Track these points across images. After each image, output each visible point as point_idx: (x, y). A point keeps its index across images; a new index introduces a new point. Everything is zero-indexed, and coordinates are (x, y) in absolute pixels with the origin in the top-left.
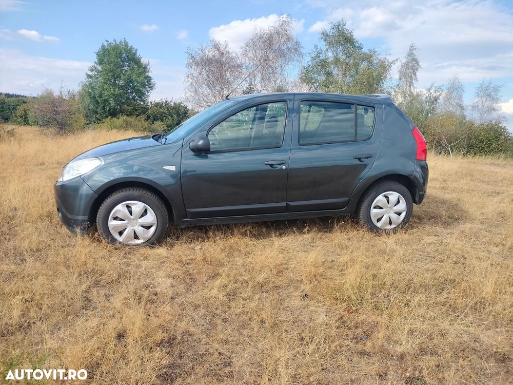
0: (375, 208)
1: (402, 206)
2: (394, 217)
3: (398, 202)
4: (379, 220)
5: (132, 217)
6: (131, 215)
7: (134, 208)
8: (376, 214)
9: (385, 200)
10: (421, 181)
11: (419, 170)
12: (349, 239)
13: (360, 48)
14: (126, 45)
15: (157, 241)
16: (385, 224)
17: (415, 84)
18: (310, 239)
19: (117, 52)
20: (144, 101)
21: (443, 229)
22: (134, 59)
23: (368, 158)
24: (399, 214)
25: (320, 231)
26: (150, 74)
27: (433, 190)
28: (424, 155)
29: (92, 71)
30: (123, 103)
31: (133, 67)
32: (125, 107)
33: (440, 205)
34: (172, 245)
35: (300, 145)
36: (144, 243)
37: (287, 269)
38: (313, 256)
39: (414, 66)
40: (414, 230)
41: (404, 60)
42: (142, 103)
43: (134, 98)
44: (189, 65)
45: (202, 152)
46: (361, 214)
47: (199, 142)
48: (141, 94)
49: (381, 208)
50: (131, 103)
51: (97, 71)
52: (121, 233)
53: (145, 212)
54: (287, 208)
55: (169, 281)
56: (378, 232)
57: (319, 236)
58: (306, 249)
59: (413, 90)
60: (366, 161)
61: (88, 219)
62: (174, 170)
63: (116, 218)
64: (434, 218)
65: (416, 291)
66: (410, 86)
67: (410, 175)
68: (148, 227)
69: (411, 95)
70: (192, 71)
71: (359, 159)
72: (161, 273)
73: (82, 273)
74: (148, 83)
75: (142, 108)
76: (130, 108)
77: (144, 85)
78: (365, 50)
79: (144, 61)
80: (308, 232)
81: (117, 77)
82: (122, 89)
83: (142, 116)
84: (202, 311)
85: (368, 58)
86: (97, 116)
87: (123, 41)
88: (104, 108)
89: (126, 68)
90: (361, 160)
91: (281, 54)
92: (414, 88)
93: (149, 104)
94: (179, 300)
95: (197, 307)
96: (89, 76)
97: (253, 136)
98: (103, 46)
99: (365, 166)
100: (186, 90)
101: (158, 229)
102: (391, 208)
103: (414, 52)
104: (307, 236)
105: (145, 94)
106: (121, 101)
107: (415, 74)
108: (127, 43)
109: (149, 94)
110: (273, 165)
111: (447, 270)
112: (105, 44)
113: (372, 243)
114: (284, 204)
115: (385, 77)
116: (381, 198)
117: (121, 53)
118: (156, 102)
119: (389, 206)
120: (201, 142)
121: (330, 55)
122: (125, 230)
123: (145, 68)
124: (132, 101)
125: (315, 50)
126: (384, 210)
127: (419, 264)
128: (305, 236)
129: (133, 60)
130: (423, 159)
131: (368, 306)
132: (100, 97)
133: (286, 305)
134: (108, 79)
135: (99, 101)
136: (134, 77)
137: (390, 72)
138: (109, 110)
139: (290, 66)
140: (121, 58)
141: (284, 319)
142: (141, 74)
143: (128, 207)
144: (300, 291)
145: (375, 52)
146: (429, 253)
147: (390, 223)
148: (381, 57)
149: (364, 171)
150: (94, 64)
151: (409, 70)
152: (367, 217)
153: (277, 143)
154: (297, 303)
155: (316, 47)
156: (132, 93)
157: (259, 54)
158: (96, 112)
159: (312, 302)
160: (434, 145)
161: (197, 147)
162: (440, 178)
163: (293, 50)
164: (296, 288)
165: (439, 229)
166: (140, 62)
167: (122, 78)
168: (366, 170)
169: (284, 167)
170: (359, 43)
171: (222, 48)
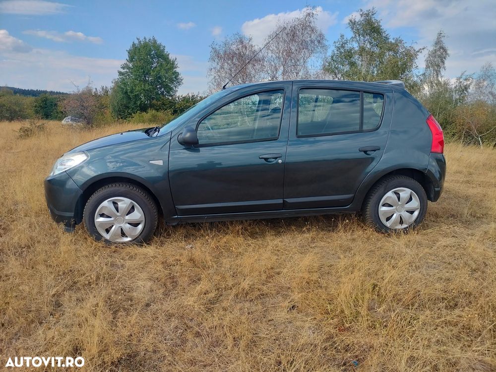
0: (384, 205)
1: (415, 203)
2: (406, 215)
3: (411, 199)
4: (388, 219)
5: (118, 214)
6: (118, 212)
7: (120, 205)
8: (385, 212)
9: (395, 197)
10: (437, 176)
11: (434, 163)
12: (354, 240)
13: (387, 38)
14: (155, 42)
15: (145, 239)
16: (395, 223)
17: (443, 72)
18: (310, 240)
19: (146, 49)
20: (172, 96)
21: (462, 230)
22: (163, 55)
23: (375, 151)
24: (412, 212)
25: (323, 230)
26: (177, 70)
27: (455, 184)
28: (440, 147)
29: (123, 68)
30: (153, 99)
31: (161, 64)
32: (154, 102)
33: (463, 201)
34: (162, 243)
35: (299, 137)
36: (131, 241)
37: (279, 273)
38: (308, 260)
39: (442, 54)
40: (429, 231)
41: (431, 48)
42: (170, 98)
43: (162, 93)
44: (213, 59)
45: (192, 145)
46: (368, 213)
47: (185, 134)
48: (169, 90)
49: (390, 206)
50: (160, 98)
51: (129, 68)
52: (108, 231)
53: (132, 209)
54: (284, 205)
55: (149, 284)
56: (387, 232)
57: (320, 236)
58: (303, 250)
59: (440, 79)
60: (373, 154)
61: (74, 215)
62: (162, 164)
63: (102, 215)
64: (454, 216)
65: (422, 306)
66: (437, 75)
67: (424, 170)
68: (136, 225)
69: (439, 83)
70: (215, 65)
71: (365, 152)
72: (144, 275)
73: (61, 273)
74: (175, 78)
75: (170, 102)
76: (159, 103)
77: (172, 81)
78: (391, 40)
79: (172, 57)
80: (309, 230)
81: (147, 74)
82: (152, 85)
83: (169, 110)
84: (174, 322)
85: (393, 48)
86: (129, 111)
87: (152, 39)
88: (135, 103)
89: (155, 65)
90: (368, 153)
91: (304, 45)
92: (442, 77)
93: (177, 98)
94: (154, 307)
95: (170, 316)
96: (120, 73)
97: (256, 128)
98: (134, 44)
99: (373, 159)
100: (210, 84)
101: (146, 226)
102: (402, 206)
103: (442, 39)
104: (306, 235)
105: (173, 89)
106: (151, 96)
107: (443, 62)
108: (155, 41)
109: (177, 89)
110: (268, 159)
111: (463, 280)
112: (136, 42)
113: (379, 244)
114: (281, 201)
115: (411, 65)
116: (390, 194)
117: (150, 51)
118: (183, 96)
119: (400, 203)
120: (188, 135)
121: (355, 46)
122: (111, 227)
123: (173, 64)
124: (161, 96)
125: (340, 40)
126: (394, 208)
127: (432, 272)
128: (305, 235)
129: (161, 55)
130: (440, 151)
131: (363, 323)
132: (131, 92)
133: (270, 318)
134: (139, 75)
135: (131, 96)
136: (163, 72)
137: (416, 61)
138: (140, 104)
139: (313, 58)
140: (150, 55)
141: (264, 336)
142: (169, 69)
143: (115, 203)
144: (289, 301)
145: (401, 41)
146: (443, 258)
147: (401, 222)
148: (407, 45)
149: (371, 165)
150: (126, 62)
151: (437, 60)
152: (375, 216)
153: (272, 135)
154: (281, 315)
155: (342, 36)
156: (161, 88)
157: (282, 46)
158: (128, 108)
159: (299, 316)
160: (463, 136)
161: (184, 139)
162: (464, 170)
163: (316, 43)
164: (285, 297)
165: (458, 229)
166: (168, 58)
167: (152, 74)
168: (374, 163)
169: (280, 161)
170: (387, 33)
171: (246, 42)
